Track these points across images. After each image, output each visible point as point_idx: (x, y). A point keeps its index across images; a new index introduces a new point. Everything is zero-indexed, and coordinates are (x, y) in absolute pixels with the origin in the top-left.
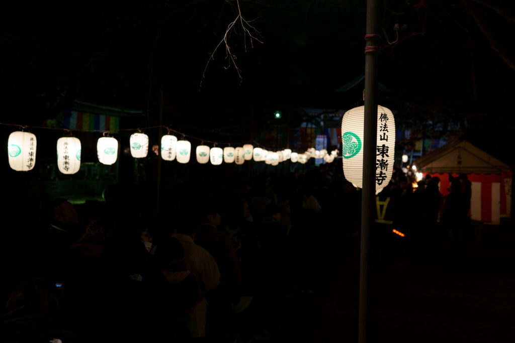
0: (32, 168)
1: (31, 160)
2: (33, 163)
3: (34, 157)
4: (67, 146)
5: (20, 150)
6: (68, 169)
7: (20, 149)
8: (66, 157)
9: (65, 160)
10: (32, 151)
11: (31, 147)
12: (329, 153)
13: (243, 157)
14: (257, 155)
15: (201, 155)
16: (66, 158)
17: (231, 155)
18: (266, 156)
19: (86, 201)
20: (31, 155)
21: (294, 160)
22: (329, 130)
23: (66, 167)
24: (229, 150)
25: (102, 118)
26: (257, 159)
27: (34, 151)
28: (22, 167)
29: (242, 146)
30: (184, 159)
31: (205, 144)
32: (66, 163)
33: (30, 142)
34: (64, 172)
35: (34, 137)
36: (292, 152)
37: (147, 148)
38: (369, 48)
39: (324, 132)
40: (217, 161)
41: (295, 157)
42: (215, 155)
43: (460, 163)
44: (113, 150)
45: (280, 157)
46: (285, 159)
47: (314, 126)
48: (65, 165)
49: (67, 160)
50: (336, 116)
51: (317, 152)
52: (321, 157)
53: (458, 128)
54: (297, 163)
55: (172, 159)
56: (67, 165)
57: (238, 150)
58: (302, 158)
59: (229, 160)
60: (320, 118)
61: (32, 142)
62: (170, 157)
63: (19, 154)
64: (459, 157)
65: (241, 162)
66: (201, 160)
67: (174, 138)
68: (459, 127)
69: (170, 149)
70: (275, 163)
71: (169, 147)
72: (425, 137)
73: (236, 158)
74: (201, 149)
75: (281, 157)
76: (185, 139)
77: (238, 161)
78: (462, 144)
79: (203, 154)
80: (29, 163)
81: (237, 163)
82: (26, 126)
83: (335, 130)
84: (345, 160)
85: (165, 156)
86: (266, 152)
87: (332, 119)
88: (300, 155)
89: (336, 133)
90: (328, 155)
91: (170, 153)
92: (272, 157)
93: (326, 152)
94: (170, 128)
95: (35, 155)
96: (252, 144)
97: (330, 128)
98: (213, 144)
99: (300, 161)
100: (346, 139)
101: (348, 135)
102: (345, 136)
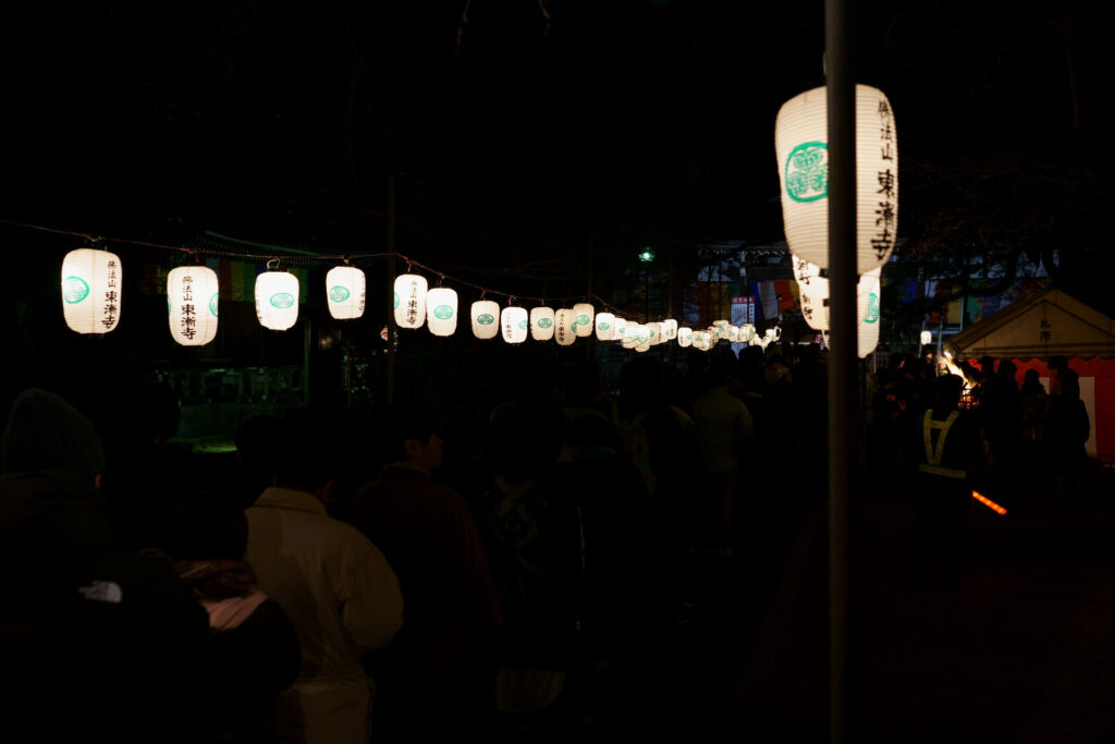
0: (113, 327)
1: (112, 308)
2: (117, 316)
3: (117, 304)
4: (191, 285)
5: (88, 290)
6: (192, 334)
7: (86, 285)
8: (188, 309)
9: (185, 316)
10: (112, 289)
11: (110, 280)
12: (762, 334)
13: (574, 329)
14: (604, 328)
16: (188, 311)
17: (545, 323)
18: (622, 331)
20: (112, 298)
21: (684, 343)
22: (759, 285)
23: (188, 329)
24: (541, 314)
26: (602, 336)
27: (118, 290)
28: (93, 326)
29: (570, 306)
30: (444, 327)
31: (489, 298)
32: (188, 321)
33: (107, 271)
34: (183, 341)
35: (116, 259)
36: (680, 326)
37: (364, 299)
39: (748, 291)
40: (515, 335)
41: (687, 337)
42: (514, 324)
43: (1046, 335)
44: (290, 298)
45: (652, 335)
46: (664, 340)
47: (725, 278)
48: (186, 326)
49: (191, 315)
50: (773, 255)
51: (735, 329)
52: (744, 340)
53: (1039, 271)
54: (693, 349)
55: (417, 325)
56: (191, 327)
57: (562, 315)
58: (703, 340)
59: (542, 334)
60: (739, 260)
61: (112, 269)
62: (412, 321)
63: (85, 296)
64: (1044, 323)
65: (569, 340)
66: (483, 331)
67: (422, 282)
68: (1041, 267)
69: (413, 304)
71: (411, 300)
72: (968, 291)
73: (558, 332)
74: (482, 309)
75: (657, 336)
76: (445, 285)
77: (562, 339)
78: (1050, 297)
79: (486, 319)
80: (108, 315)
81: (559, 341)
82: (100, 238)
83: (771, 284)
84: (803, 206)
85: (402, 318)
86: (621, 322)
87: (763, 261)
88: (697, 333)
89: (773, 292)
90: (757, 335)
91: (413, 312)
92: (637, 335)
93: (754, 329)
94: (410, 259)
95: (118, 298)
96: (592, 303)
97: (761, 281)
98: (508, 298)
99: (697, 345)
100: (803, 159)
101: (810, 149)
102: (801, 151)
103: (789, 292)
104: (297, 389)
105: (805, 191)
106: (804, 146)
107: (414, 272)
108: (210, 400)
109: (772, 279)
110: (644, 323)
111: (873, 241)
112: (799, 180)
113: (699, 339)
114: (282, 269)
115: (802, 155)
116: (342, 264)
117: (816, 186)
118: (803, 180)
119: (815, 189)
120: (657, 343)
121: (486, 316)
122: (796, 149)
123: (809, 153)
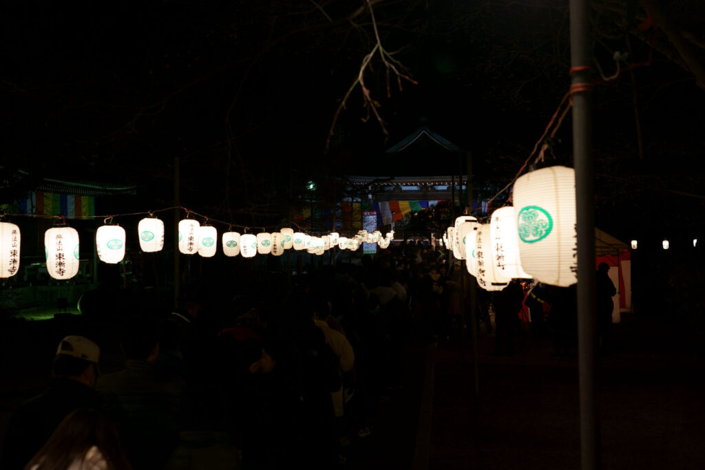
0: (15, 273)
1: (14, 261)
2: (17, 266)
3: (18, 258)
4: (61, 240)
6: (63, 272)
8: (60, 256)
9: (58, 260)
10: (14, 248)
11: (13, 243)
12: (384, 236)
13: (283, 245)
14: (299, 242)
15: (229, 245)
16: (60, 258)
17: (266, 243)
18: (308, 243)
19: (55, 315)
20: (14, 255)
21: (343, 247)
22: (380, 204)
23: (60, 269)
24: (263, 236)
25: (71, 199)
26: (298, 247)
27: (18, 249)
28: (2, 273)
29: (280, 231)
30: (209, 251)
31: (234, 230)
32: (60, 264)
33: (12, 236)
34: (58, 277)
35: (17, 228)
36: (340, 236)
37: (163, 239)
38: (577, 86)
39: (374, 208)
40: (249, 253)
41: (344, 243)
42: (247, 245)
44: (120, 243)
46: (332, 246)
47: (360, 200)
48: (58, 268)
49: (62, 260)
50: (388, 185)
51: (370, 235)
52: (375, 241)
54: (347, 250)
55: (193, 252)
56: (62, 268)
57: (275, 236)
58: (353, 244)
59: (265, 250)
60: (368, 189)
61: (14, 236)
62: (190, 249)
65: (280, 252)
66: (230, 252)
67: (196, 223)
69: (191, 238)
70: (320, 252)
71: (190, 236)
73: (273, 247)
74: (228, 237)
75: (328, 244)
76: (209, 224)
77: (275, 252)
79: (233, 244)
80: (12, 266)
81: (274, 254)
82: (6, 214)
83: (387, 204)
84: (527, 245)
85: (184, 248)
86: (309, 237)
87: (382, 189)
88: (350, 240)
89: (389, 208)
90: (382, 238)
91: (191, 244)
92: (316, 245)
93: (381, 234)
94: (188, 209)
95: (18, 254)
96: (292, 228)
97: (381, 201)
98: (244, 228)
99: (350, 247)
100: (527, 216)
101: (531, 210)
102: (525, 211)
103: (399, 209)
104: (88, 275)
105: (528, 236)
106: (527, 208)
107: (191, 218)
108: (31, 284)
109: (388, 201)
110: (320, 237)
111: (571, 268)
112: (525, 229)
113: (351, 244)
114: (114, 223)
115: (525, 213)
116: (148, 216)
117: (535, 233)
118: (527, 229)
119: (534, 235)
120: (328, 248)
121: (232, 242)
122: (523, 210)
123: (530, 213)
